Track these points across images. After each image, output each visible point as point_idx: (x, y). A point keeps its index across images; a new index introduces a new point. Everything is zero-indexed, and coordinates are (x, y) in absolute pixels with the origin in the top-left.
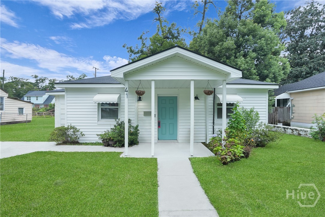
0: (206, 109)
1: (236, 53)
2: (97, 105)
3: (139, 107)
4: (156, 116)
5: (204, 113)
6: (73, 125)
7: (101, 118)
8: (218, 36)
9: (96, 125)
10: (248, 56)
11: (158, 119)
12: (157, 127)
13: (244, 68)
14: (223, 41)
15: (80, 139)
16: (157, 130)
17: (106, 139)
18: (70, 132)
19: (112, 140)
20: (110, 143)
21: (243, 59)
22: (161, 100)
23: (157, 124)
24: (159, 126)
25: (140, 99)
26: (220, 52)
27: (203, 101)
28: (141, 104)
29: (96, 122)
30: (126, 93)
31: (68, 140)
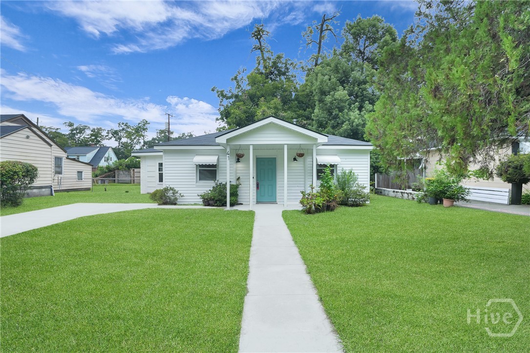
0: (305, 170)
1: (350, 105)
2: (195, 166)
3: (238, 169)
4: (255, 178)
5: (303, 174)
6: (172, 186)
7: (200, 180)
8: (329, 84)
9: (194, 186)
10: (363, 109)
11: (257, 180)
12: (255, 189)
13: (358, 123)
14: (336, 90)
15: (178, 200)
16: (255, 191)
17: (207, 199)
18: (170, 194)
19: (213, 199)
20: (211, 202)
21: (358, 112)
22: (259, 161)
23: (255, 186)
24: (258, 187)
25: (238, 161)
26: (331, 103)
27: (302, 163)
28: (240, 165)
29: (195, 183)
30: (228, 155)
31: (167, 201)
